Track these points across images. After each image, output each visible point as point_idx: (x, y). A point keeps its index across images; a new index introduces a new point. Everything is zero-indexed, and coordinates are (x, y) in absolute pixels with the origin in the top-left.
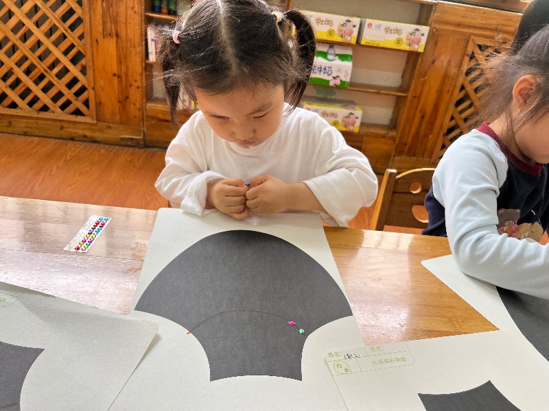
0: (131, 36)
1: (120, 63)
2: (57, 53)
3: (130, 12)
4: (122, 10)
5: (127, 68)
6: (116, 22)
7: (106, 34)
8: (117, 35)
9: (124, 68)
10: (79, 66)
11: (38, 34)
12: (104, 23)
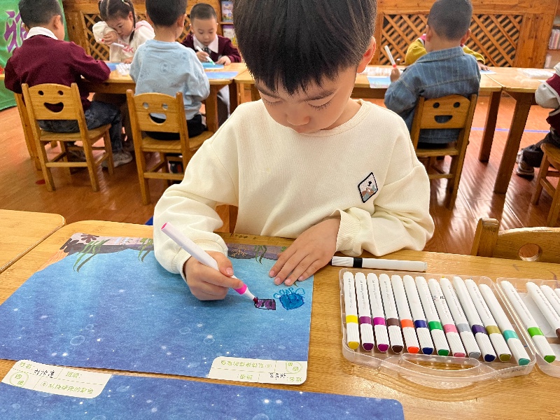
0: (543, 36)
1: (534, 51)
2: (501, 49)
3: (546, 25)
4: (542, 23)
5: (537, 53)
6: (537, 30)
7: (530, 37)
8: (536, 37)
9: (535, 53)
10: (510, 55)
11: (494, 40)
12: (531, 31)
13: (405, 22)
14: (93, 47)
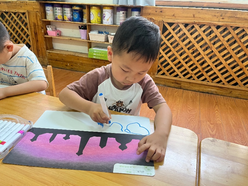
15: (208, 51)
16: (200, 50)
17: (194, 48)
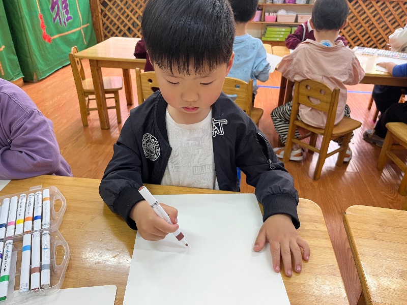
13: (360, 5)
14: (105, 20)
15: (383, 24)
16: (376, 24)
17: (371, 22)
